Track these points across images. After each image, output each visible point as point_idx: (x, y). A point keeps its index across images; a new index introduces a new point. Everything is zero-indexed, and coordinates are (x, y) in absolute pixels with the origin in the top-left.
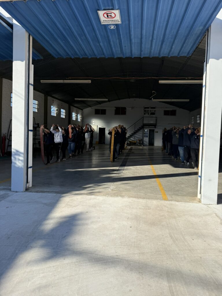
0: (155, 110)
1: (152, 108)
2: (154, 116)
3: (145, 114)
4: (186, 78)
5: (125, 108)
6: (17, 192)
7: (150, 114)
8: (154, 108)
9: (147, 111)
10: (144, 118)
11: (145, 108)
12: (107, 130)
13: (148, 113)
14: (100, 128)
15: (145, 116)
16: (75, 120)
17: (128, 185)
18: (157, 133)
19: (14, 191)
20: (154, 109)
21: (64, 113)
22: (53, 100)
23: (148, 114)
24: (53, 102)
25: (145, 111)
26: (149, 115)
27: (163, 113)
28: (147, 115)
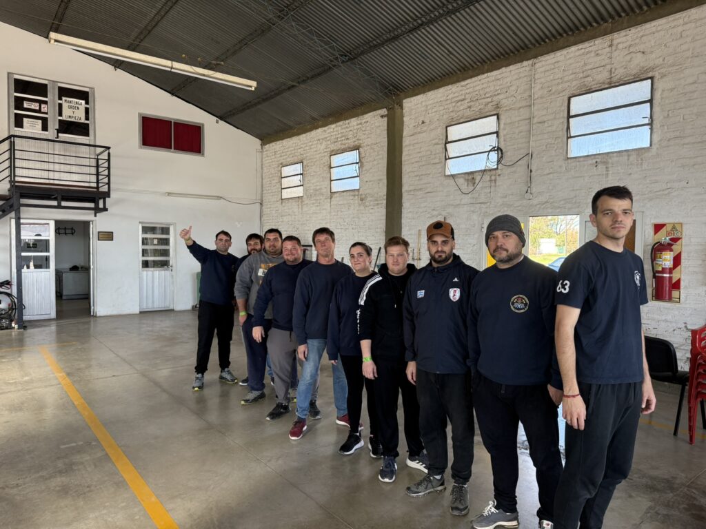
0: (87, 111)
1: (64, 92)
3: (19, 122)
8: (83, 95)
10: (21, 145)
11: (22, 86)
13: (44, 121)
15: (18, 131)
20: (79, 102)
23: (45, 128)
25: (19, 103)
26: (51, 133)
27: (134, 130)
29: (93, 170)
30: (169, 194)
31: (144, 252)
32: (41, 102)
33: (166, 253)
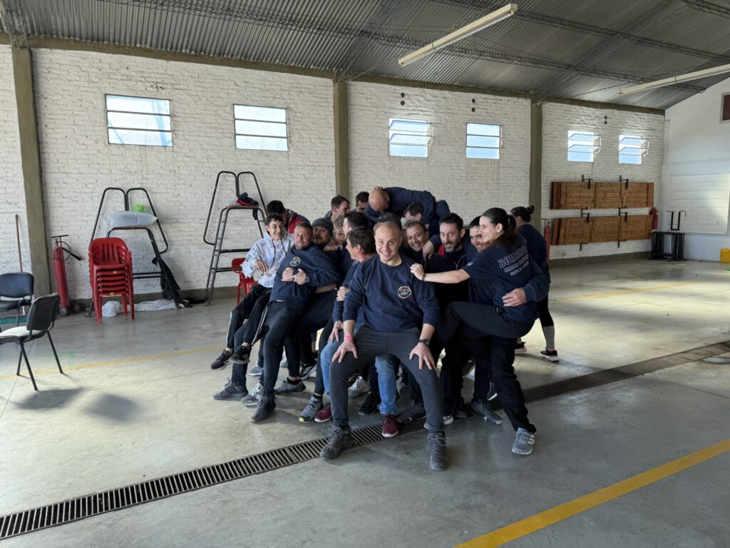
16: (592, 160)
22: (403, 95)
24: (403, 103)
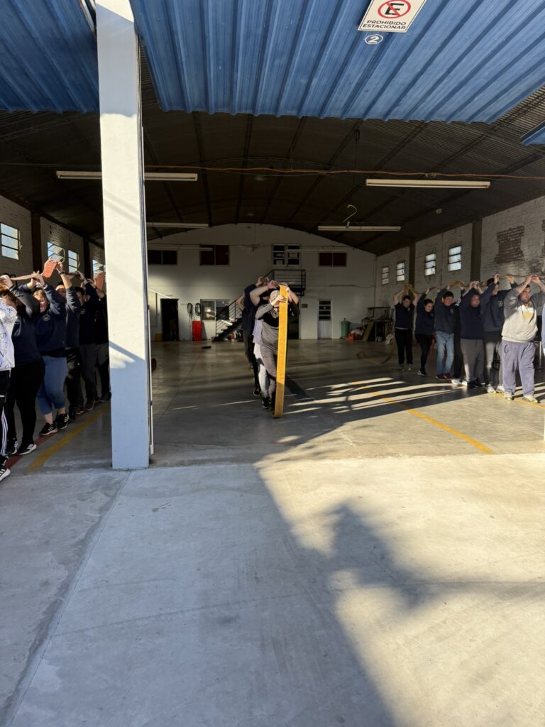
0: (298, 254)
1: (291, 247)
2: (296, 267)
3: (275, 263)
4: (427, 175)
5: (226, 248)
6: (129, 470)
7: (286, 262)
8: (297, 247)
9: (280, 255)
10: (276, 272)
11: (276, 248)
12: (182, 305)
13: (283, 260)
14: (163, 301)
15: (275, 267)
17: (371, 429)
18: (306, 309)
19: (120, 470)
20: (295, 251)
21: (76, 262)
22: (51, 227)
23: (284, 263)
24: (51, 232)
25: (275, 254)
26: (285, 265)
27: (316, 259)
28: (279, 265)
29: (300, 280)
30: (331, 286)
31: (320, 313)
32: (282, 253)
33: (329, 313)
